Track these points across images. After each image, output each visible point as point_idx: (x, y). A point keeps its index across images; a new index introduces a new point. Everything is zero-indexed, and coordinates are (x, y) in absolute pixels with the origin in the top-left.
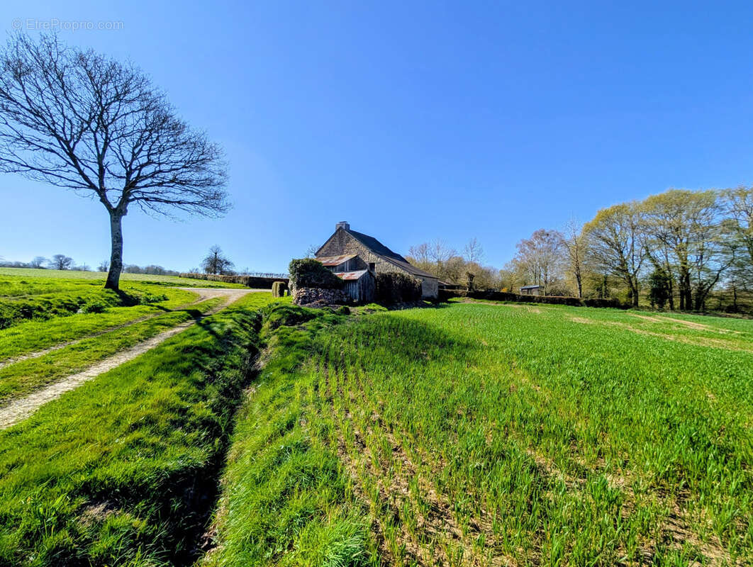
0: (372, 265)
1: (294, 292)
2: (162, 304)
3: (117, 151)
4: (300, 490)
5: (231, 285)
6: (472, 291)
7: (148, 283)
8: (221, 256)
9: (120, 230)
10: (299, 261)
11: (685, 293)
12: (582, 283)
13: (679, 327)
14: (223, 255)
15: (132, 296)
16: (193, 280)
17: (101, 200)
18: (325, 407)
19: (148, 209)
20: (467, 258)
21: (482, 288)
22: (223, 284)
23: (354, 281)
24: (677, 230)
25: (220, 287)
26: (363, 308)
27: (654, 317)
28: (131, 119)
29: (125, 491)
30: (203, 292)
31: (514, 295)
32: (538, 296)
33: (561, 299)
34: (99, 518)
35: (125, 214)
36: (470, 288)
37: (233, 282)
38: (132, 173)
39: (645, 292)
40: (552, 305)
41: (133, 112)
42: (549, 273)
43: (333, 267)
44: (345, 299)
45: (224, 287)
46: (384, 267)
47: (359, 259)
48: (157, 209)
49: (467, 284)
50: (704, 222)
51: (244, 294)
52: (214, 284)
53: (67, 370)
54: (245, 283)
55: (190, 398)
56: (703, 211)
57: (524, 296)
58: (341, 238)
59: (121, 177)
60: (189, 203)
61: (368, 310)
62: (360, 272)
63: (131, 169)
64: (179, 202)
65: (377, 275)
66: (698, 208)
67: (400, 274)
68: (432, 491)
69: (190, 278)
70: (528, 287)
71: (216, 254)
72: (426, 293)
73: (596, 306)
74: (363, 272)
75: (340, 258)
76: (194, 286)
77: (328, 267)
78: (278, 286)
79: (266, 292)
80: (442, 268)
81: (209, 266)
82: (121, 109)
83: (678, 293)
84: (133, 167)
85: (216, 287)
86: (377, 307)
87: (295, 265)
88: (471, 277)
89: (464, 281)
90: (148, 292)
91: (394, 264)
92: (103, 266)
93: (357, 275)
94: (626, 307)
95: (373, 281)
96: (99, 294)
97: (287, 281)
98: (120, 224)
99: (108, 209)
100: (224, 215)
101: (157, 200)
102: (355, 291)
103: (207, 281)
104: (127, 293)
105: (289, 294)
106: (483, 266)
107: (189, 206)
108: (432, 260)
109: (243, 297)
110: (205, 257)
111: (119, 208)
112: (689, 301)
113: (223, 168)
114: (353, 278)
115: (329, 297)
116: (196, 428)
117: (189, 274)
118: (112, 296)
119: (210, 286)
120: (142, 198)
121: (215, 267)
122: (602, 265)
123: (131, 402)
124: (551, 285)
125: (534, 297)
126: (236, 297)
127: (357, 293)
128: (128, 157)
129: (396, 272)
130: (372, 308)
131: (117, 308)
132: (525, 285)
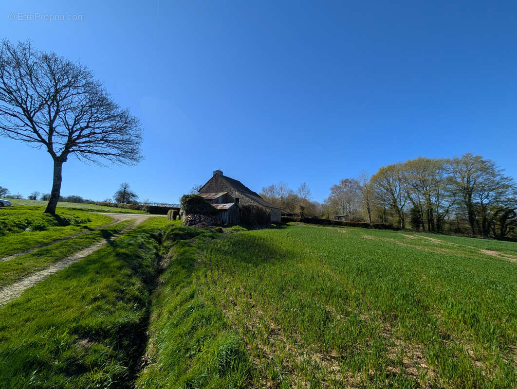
0: (237, 200)
1: (184, 217)
2: (88, 224)
3: (64, 118)
4: (202, 326)
5: (136, 211)
6: (303, 218)
7: (73, 209)
8: (129, 190)
9: (61, 172)
10: (188, 196)
11: (430, 221)
12: (371, 213)
13: (426, 241)
14: (130, 190)
15: (65, 219)
16: (107, 207)
17: (48, 151)
18: (212, 286)
19: (81, 158)
20: (300, 196)
21: (310, 216)
22: (130, 211)
23: (226, 210)
24: (423, 182)
25: (128, 213)
26: (231, 228)
27: (413, 235)
28: (76, 98)
29: (97, 333)
30: (116, 216)
31: (330, 221)
32: (344, 221)
33: (358, 224)
34: (86, 346)
35: (65, 161)
36: (302, 215)
37: (138, 209)
38: (73, 133)
39: (408, 220)
40: (353, 228)
41: (78, 93)
42: (351, 206)
43: (211, 200)
44: (219, 222)
45: (131, 213)
46: (245, 201)
47: (229, 195)
48: (88, 158)
49: (300, 212)
50: (438, 178)
51: (147, 218)
52: (123, 210)
53: (34, 268)
54: (147, 210)
55: (125, 284)
56: (437, 171)
57: (336, 222)
58: (217, 181)
59: (64, 135)
60: (112, 154)
61: (235, 230)
62: (229, 204)
63: (72, 130)
64: (106, 154)
65: (240, 206)
66: (434, 169)
67: (256, 206)
68: (272, 324)
69: (104, 206)
70: (338, 215)
71: (125, 189)
72: (273, 219)
73: (380, 229)
74: (231, 204)
75: (216, 195)
76: (109, 211)
77: (208, 200)
78: (173, 213)
79: (163, 217)
80: (284, 203)
81: (119, 197)
82: (70, 91)
83: (427, 221)
84: (75, 129)
85: (125, 213)
86: (241, 228)
87: (185, 199)
88: (302, 208)
89: (298, 211)
90: (76, 216)
91: (252, 199)
92: (33, 196)
93: (228, 206)
94: (397, 229)
95: (238, 210)
96: (41, 217)
97: (179, 209)
98: (61, 168)
99: (53, 157)
100: (137, 163)
101: (89, 152)
102: (226, 216)
103: (118, 208)
104: (61, 217)
105: (180, 218)
106: (310, 201)
107: (112, 156)
108: (278, 197)
109: (146, 221)
110: (117, 191)
111: (61, 157)
112: (433, 226)
113: (139, 133)
114: (225, 208)
115: (208, 221)
116: (130, 301)
117: (103, 203)
118: (50, 218)
119: (120, 212)
120: (78, 150)
121: (124, 198)
122: (383, 202)
123: (89, 286)
124: (353, 214)
125: (342, 222)
126: (141, 220)
127: (227, 219)
128: (71, 122)
129: (253, 204)
130: (237, 228)
131: (54, 227)
132: (337, 214)
